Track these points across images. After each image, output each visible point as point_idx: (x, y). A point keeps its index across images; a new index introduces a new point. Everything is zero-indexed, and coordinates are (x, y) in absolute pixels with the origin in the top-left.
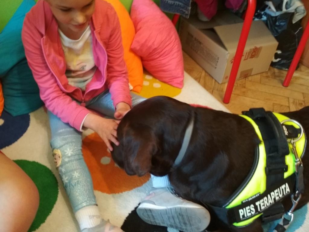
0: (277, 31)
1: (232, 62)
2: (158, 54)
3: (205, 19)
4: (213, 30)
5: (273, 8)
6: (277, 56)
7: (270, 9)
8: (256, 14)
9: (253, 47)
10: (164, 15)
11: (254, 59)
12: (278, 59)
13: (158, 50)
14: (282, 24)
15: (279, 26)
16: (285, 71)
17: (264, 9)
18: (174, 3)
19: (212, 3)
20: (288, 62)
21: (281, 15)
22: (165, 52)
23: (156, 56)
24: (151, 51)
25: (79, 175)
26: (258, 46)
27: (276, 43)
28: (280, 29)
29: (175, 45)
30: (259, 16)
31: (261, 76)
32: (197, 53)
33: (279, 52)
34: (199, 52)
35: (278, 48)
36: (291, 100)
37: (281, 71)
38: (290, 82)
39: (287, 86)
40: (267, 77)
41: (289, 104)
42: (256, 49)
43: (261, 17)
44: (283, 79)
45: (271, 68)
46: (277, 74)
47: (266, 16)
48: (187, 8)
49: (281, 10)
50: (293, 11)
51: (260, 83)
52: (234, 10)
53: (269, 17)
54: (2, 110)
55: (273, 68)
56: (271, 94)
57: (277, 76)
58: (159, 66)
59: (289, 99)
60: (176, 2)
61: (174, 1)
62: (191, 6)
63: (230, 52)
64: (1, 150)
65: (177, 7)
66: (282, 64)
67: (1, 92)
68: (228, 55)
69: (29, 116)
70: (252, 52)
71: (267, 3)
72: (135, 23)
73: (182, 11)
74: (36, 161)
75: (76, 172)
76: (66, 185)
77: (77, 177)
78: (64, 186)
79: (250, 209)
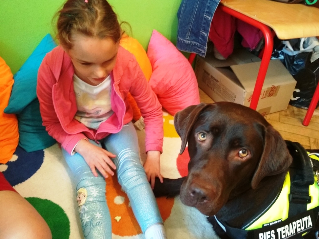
0: (295, 70)
1: (249, 101)
2: (174, 91)
3: (221, 58)
4: (229, 69)
5: (290, 48)
6: (295, 95)
7: (287, 49)
8: (273, 53)
9: (270, 86)
10: (180, 54)
11: (272, 97)
12: (297, 98)
13: (174, 88)
14: (300, 63)
15: (297, 65)
16: (305, 109)
17: (281, 49)
18: (191, 43)
19: (228, 43)
20: (307, 100)
21: (299, 54)
22: (182, 90)
23: (173, 93)
24: (168, 89)
25: (101, 216)
26: (276, 85)
27: (294, 82)
28: (298, 68)
29: (192, 83)
30: (276, 55)
31: (279, 114)
32: (213, 90)
33: (298, 91)
34: (215, 90)
35: (297, 87)
36: (312, 140)
37: (300, 109)
38: (311, 121)
39: (307, 126)
40: (286, 115)
41: (310, 144)
42: (274, 88)
43: (278, 56)
44: (303, 118)
45: (290, 106)
46: (296, 113)
47: (284, 56)
48: (203, 47)
49: (299, 49)
50: (311, 51)
51: (279, 122)
52: (251, 49)
53: (286, 56)
54: (17, 146)
55: (292, 106)
56: (291, 133)
57: (297, 115)
58: (175, 103)
59: (310, 138)
60: (192, 42)
61: (191, 41)
62: (207, 46)
63: (247, 91)
64: (14, 187)
65: (193, 47)
66: (301, 102)
67: (17, 128)
68: (246, 93)
69: (44, 152)
70: (270, 91)
71: (284, 43)
72: (152, 62)
73: (199, 50)
74: (49, 199)
75: (98, 213)
76: (86, 224)
77: (99, 217)
78: (83, 225)
79: (270, 234)
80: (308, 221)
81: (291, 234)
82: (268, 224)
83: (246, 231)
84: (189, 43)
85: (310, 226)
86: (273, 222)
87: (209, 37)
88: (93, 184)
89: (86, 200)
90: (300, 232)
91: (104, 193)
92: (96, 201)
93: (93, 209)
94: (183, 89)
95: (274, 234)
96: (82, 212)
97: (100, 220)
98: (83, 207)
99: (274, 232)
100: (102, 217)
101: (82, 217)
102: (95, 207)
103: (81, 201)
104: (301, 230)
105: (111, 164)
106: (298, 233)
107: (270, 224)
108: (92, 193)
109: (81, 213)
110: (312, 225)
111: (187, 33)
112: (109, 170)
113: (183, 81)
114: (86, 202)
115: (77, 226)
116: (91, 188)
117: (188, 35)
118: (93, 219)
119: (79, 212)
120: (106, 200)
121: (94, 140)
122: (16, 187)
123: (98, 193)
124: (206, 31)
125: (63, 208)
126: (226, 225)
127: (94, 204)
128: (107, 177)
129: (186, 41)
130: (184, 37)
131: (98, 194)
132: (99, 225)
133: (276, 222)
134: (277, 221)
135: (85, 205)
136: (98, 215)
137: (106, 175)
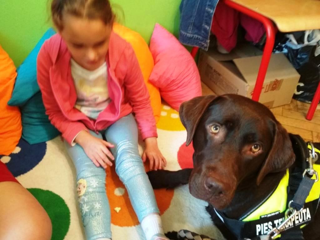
0: (298, 63)
1: (252, 95)
2: (175, 85)
3: (224, 51)
4: (232, 63)
5: (294, 41)
6: (299, 89)
7: (291, 42)
8: (277, 47)
9: (273, 80)
11: (275, 91)
12: (301, 92)
13: (176, 82)
14: (304, 56)
15: (301, 59)
16: (308, 103)
17: (285, 42)
18: (193, 37)
19: (231, 36)
20: (311, 95)
21: (302, 48)
23: (174, 87)
24: (169, 83)
25: (100, 207)
26: (279, 79)
27: (297, 76)
28: (302, 61)
30: (281, 49)
31: (283, 108)
32: (216, 84)
33: (302, 85)
34: (218, 84)
35: (300, 81)
36: (315, 134)
37: (304, 103)
39: (310, 119)
40: (290, 110)
41: (312, 138)
42: (277, 82)
43: (282, 50)
44: (306, 112)
45: (294, 100)
46: (300, 107)
47: (288, 49)
48: (205, 41)
49: (303, 43)
50: (315, 44)
51: (282, 116)
52: (254, 43)
53: (290, 49)
54: (19, 138)
55: (296, 101)
56: (293, 127)
57: (300, 109)
58: (177, 97)
59: (313, 133)
60: (195, 36)
61: (193, 34)
62: (210, 39)
63: (250, 84)
64: (16, 178)
65: (196, 40)
66: (305, 96)
67: (20, 121)
68: (248, 87)
69: (46, 144)
70: (273, 84)
71: (288, 36)
72: (155, 56)
73: (201, 44)
74: (50, 190)
75: (97, 203)
76: (85, 214)
77: (98, 208)
78: (83, 215)
79: (267, 226)
80: (306, 214)
81: (289, 226)
82: (266, 216)
83: (244, 222)
84: (192, 37)
85: (309, 218)
86: (271, 214)
87: (211, 30)
88: (92, 174)
89: (85, 191)
90: (298, 225)
91: (103, 183)
92: (95, 191)
93: (93, 199)
94: (184, 83)
95: (272, 226)
96: (82, 202)
97: (99, 210)
98: (83, 197)
99: (271, 224)
100: (102, 208)
101: (82, 207)
102: (94, 198)
103: (81, 192)
104: (299, 222)
105: (110, 155)
106: (296, 225)
107: (267, 216)
108: (91, 183)
109: (80, 203)
110: (310, 218)
111: (189, 26)
112: (107, 160)
113: (184, 74)
114: (86, 192)
115: (77, 216)
116: (91, 179)
117: (190, 29)
118: (92, 208)
119: (79, 202)
120: (105, 191)
121: (94, 131)
122: (19, 178)
123: (98, 183)
124: (208, 24)
125: (64, 198)
126: (224, 217)
127: (93, 195)
128: (105, 167)
129: (188, 35)
130: (186, 31)
131: (98, 185)
132: (98, 215)
133: (274, 214)
134: (275, 212)
135: (85, 195)
136: (97, 206)
137: (105, 166)
